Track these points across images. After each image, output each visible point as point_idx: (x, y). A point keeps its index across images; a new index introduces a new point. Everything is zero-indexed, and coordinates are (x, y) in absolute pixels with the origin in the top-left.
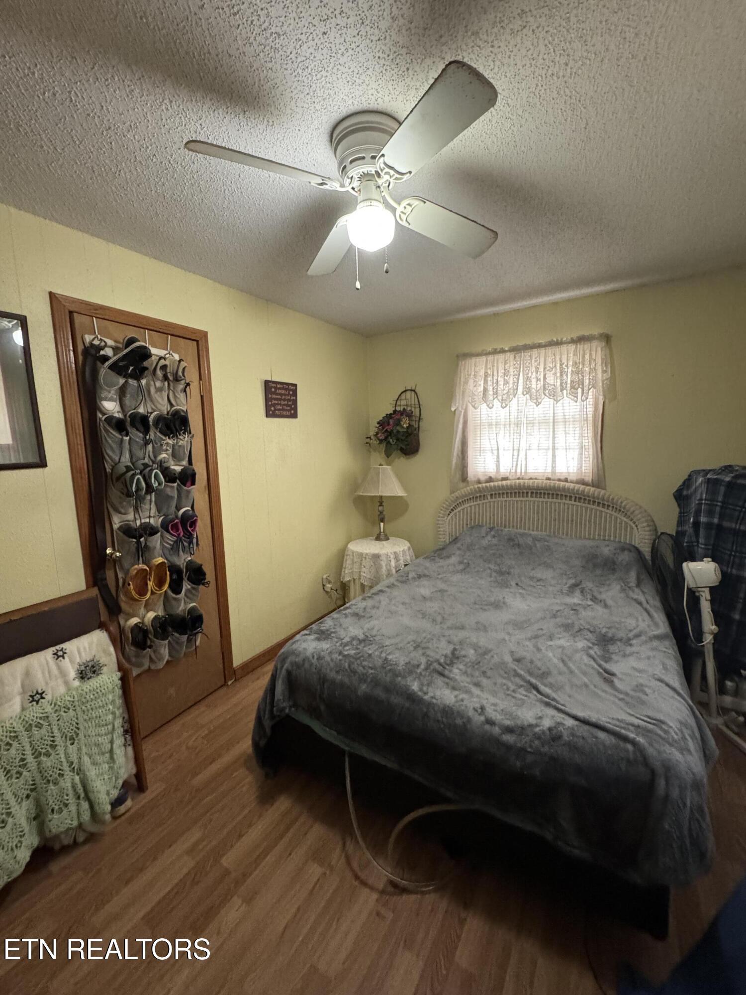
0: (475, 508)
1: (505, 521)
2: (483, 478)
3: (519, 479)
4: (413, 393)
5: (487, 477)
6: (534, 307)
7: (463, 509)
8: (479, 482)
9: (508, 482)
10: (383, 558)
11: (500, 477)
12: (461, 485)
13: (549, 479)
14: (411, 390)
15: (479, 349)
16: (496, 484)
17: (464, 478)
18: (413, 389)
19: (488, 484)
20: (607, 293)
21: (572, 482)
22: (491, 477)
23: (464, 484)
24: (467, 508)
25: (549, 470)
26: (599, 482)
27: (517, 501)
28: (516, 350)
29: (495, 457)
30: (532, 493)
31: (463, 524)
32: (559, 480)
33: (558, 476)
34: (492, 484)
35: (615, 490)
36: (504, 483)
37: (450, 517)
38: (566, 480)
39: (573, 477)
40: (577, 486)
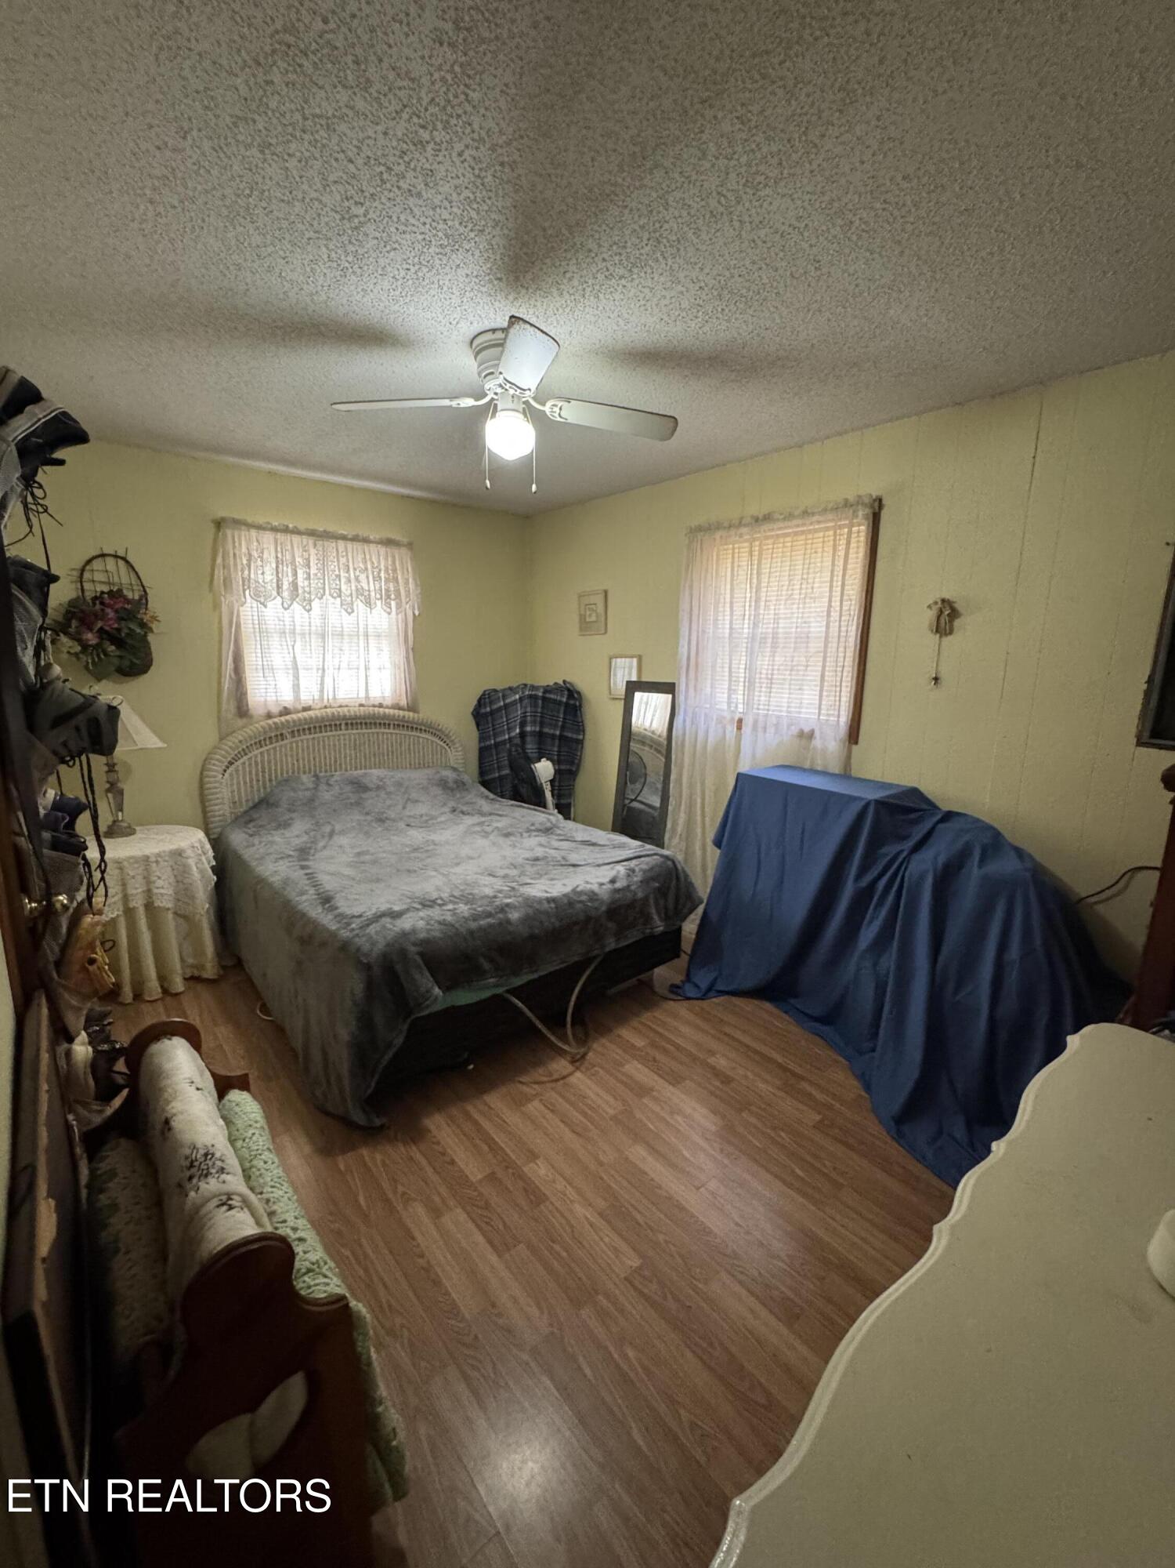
0: (269, 755)
1: (315, 766)
2: (275, 710)
3: (326, 707)
4: (121, 563)
5: (281, 708)
6: (325, 482)
7: (250, 759)
8: (269, 716)
9: (311, 713)
10: (189, 853)
11: (300, 707)
12: (240, 722)
13: (361, 705)
14: (116, 556)
15: (261, 520)
16: (294, 716)
17: (242, 711)
18: (121, 553)
19: (283, 719)
20: (403, 497)
21: (387, 707)
22: (285, 708)
23: (245, 720)
24: (256, 756)
25: (362, 694)
26: (412, 708)
27: (328, 737)
28: (312, 533)
29: (291, 678)
30: (347, 724)
31: (251, 780)
32: (374, 706)
33: (372, 702)
34: (288, 717)
35: (428, 713)
36: (305, 714)
37: (227, 775)
38: (381, 706)
39: (388, 702)
40: (392, 711)
